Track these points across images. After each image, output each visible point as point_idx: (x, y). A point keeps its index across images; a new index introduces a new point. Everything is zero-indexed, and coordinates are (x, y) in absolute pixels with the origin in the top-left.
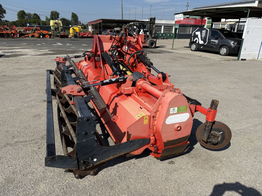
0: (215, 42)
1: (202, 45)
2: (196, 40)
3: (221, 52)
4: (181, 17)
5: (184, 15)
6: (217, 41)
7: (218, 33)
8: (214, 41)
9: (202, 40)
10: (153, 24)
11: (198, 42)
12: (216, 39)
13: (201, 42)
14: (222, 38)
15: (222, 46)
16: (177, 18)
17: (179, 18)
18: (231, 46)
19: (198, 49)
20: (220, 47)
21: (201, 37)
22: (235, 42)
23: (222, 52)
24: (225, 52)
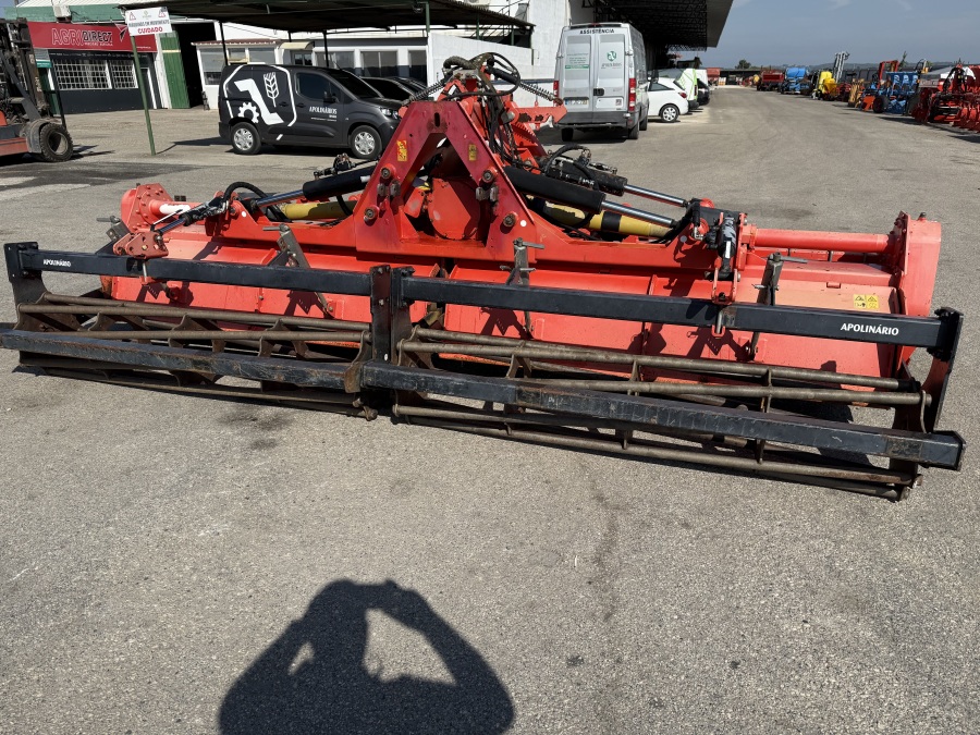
2: (249, 114)
4: (160, 22)
8: (322, 110)
9: (272, 110)
11: (260, 118)
12: (328, 102)
13: (272, 119)
14: (348, 100)
15: (355, 127)
16: (140, 24)
17: (151, 27)
18: (384, 125)
19: (263, 143)
20: (350, 133)
21: (268, 102)
22: (391, 112)
23: (362, 147)
24: (372, 146)
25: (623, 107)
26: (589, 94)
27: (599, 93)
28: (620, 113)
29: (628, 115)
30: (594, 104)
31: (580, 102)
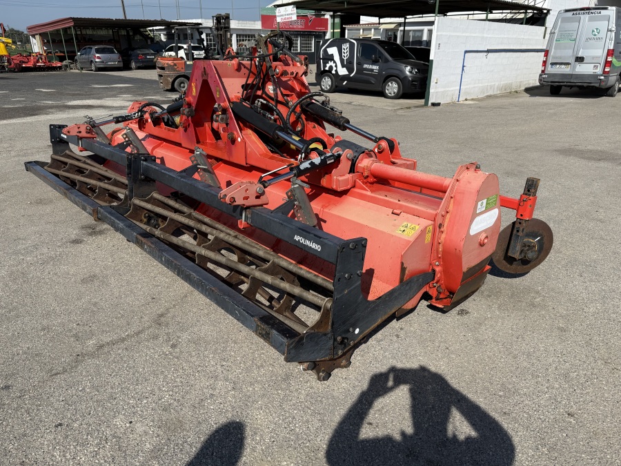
0: (372, 70)
1: (344, 78)
2: (331, 67)
3: (387, 91)
4: (291, 14)
5: (297, 8)
6: (375, 68)
7: (377, 48)
8: (371, 67)
9: (343, 66)
10: (226, 31)
11: (336, 71)
12: (375, 62)
13: (343, 71)
14: (387, 61)
15: (387, 78)
16: (282, 15)
17: (287, 17)
18: (406, 77)
19: (336, 86)
20: (384, 82)
21: (342, 60)
22: (412, 68)
23: (390, 91)
24: (396, 91)
25: (599, 71)
26: (572, 60)
27: (580, 60)
28: (595, 76)
29: (602, 77)
30: (575, 67)
31: (563, 66)
